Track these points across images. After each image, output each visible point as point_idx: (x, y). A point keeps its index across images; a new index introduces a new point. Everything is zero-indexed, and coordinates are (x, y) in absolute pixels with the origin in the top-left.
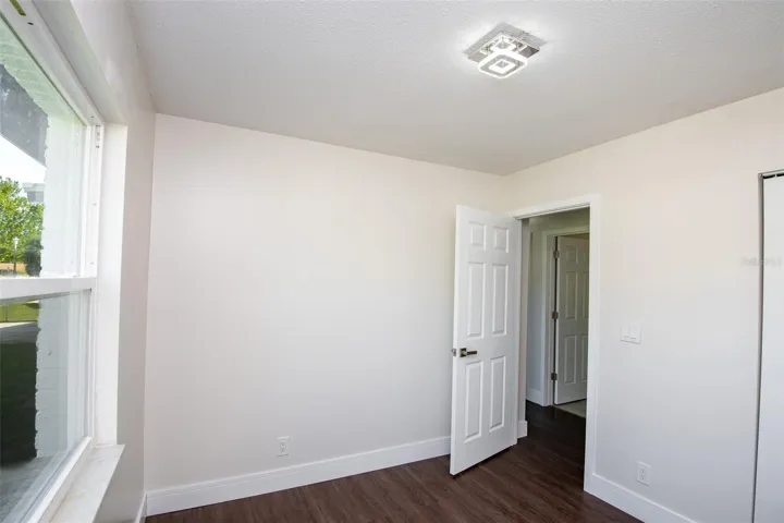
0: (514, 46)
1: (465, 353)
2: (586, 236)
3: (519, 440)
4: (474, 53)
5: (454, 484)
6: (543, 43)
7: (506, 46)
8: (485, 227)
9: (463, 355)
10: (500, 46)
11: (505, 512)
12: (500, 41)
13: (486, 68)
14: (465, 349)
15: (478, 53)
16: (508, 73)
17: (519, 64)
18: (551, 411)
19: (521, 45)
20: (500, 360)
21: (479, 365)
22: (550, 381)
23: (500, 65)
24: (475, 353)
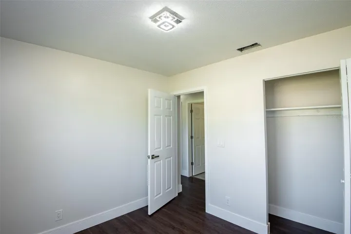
0: (171, 18)
1: (154, 157)
2: (203, 103)
3: (178, 194)
4: (154, 18)
5: (150, 220)
6: (183, 18)
7: (168, 17)
8: (162, 99)
9: (153, 158)
10: (165, 17)
11: (174, 228)
12: (165, 15)
13: (159, 26)
14: (153, 155)
15: (156, 19)
16: (169, 30)
17: (173, 27)
18: (192, 179)
19: (174, 18)
20: (169, 159)
21: (160, 162)
22: (191, 166)
23: (165, 26)
24: (158, 156)
